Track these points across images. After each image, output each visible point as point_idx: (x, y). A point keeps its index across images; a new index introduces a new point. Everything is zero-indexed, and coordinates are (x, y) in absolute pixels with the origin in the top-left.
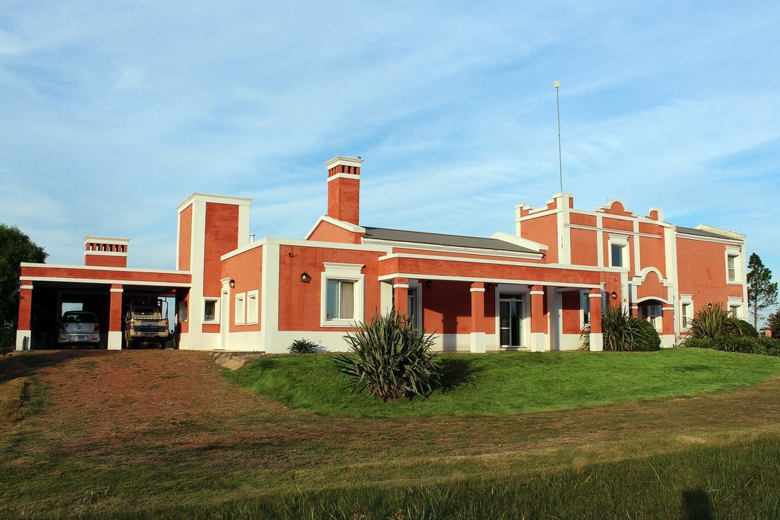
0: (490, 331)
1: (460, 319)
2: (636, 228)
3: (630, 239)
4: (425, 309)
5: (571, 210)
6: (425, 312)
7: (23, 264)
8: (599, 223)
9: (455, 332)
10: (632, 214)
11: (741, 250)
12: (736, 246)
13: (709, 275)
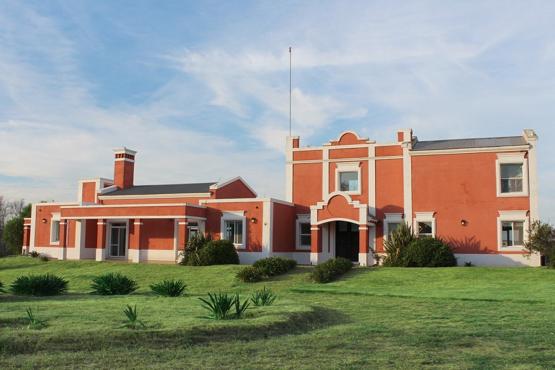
0: (170, 247)
1: (151, 240)
2: (372, 153)
3: (363, 165)
4: (131, 234)
5: (296, 149)
6: (131, 236)
7: (25, 219)
8: (326, 155)
9: (147, 248)
10: (367, 142)
11: (526, 156)
12: (518, 151)
13: (465, 189)
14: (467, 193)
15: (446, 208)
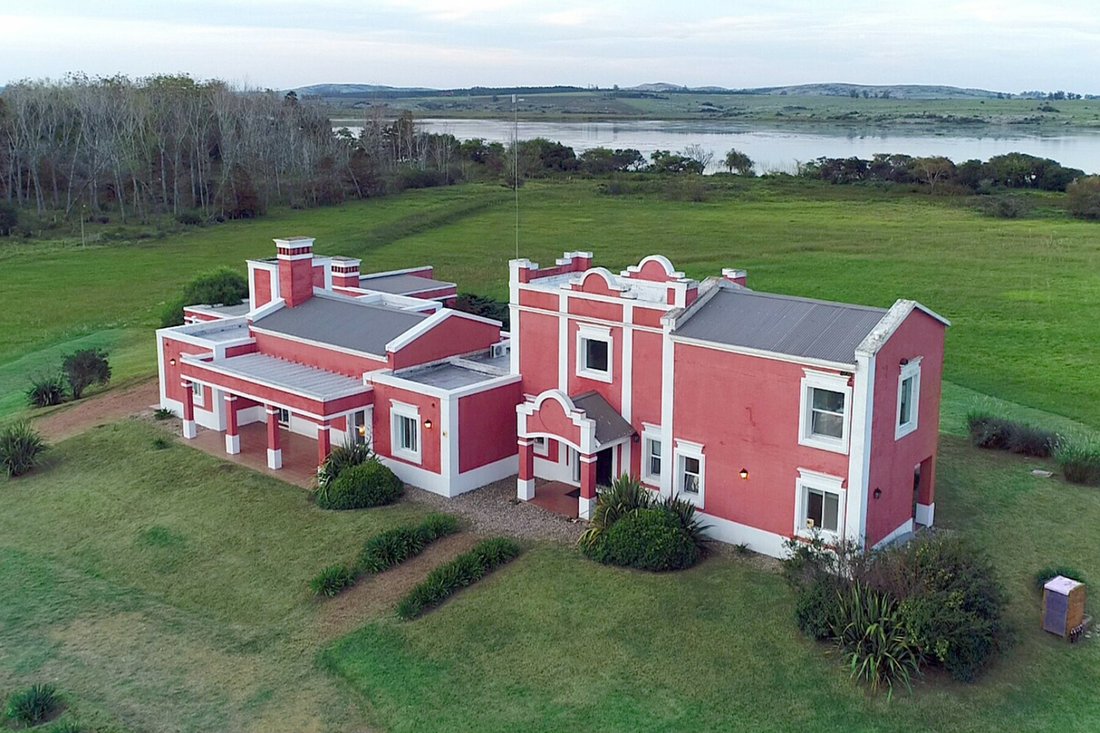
2: (628, 315)
3: (616, 333)
5: (523, 286)
8: (563, 306)
10: (622, 294)
11: (851, 383)
12: (838, 372)
13: (751, 418)
14: (754, 425)
15: (721, 443)
